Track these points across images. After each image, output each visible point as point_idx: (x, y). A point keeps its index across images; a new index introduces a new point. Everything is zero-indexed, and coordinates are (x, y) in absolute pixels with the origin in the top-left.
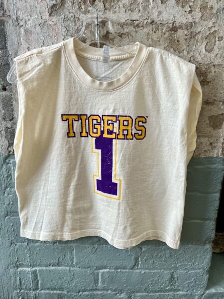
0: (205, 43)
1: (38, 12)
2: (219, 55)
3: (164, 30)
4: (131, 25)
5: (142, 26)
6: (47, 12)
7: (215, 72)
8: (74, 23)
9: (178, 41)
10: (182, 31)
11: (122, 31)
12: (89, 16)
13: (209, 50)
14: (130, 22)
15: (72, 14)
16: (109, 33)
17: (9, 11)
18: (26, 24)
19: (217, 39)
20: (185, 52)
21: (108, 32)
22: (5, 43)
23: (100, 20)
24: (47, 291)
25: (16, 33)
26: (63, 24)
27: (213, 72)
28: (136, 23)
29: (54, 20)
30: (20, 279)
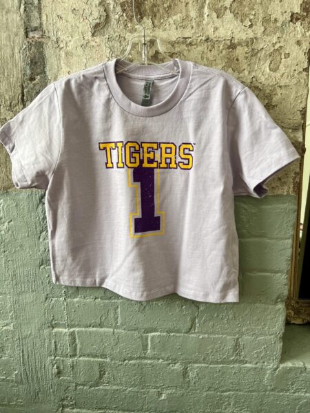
0: (268, 62)
1: (80, 32)
2: (286, 74)
3: (221, 48)
4: (183, 43)
5: (196, 44)
6: (90, 33)
7: (281, 94)
8: (119, 44)
9: (237, 60)
10: (242, 48)
11: (173, 51)
12: (136, 34)
13: (274, 70)
14: (182, 40)
15: (117, 34)
16: (159, 53)
17: (49, 32)
18: (66, 46)
19: (283, 57)
20: (246, 72)
21: (157, 53)
22: (44, 67)
23: (148, 39)
24: (86, 359)
25: (56, 56)
26: (107, 44)
27: (279, 94)
28: (189, 41)
29: (97, 40)
30: (55, 342)
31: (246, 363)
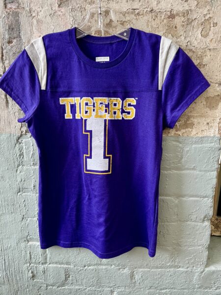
0: (200, 29)
1: (49, 3)
2: (214, 40)
3: (162, 18)
4: (132, 13)
5: (142, 15)
6: (56, 4)
7: (210, 55)
8: (80, 14)
9: (176, 27)
10: (179, 18)
11: (124, 20)
12: (94, 6)
13: (205, 36)
14: (131, 10)
15: (78, 5)
17: (23, 4)
18: (38, 15)
19: (212, 25)
20: (183, 38)
21: (111, 21)
22: (20, 33)
23: (104, 9)
24: (55, 265)
25: (29, 23)
26: (70, 14)
28: (137, 11)
29: (63, 11)
30: (30, 253)
31: (179, 267)
